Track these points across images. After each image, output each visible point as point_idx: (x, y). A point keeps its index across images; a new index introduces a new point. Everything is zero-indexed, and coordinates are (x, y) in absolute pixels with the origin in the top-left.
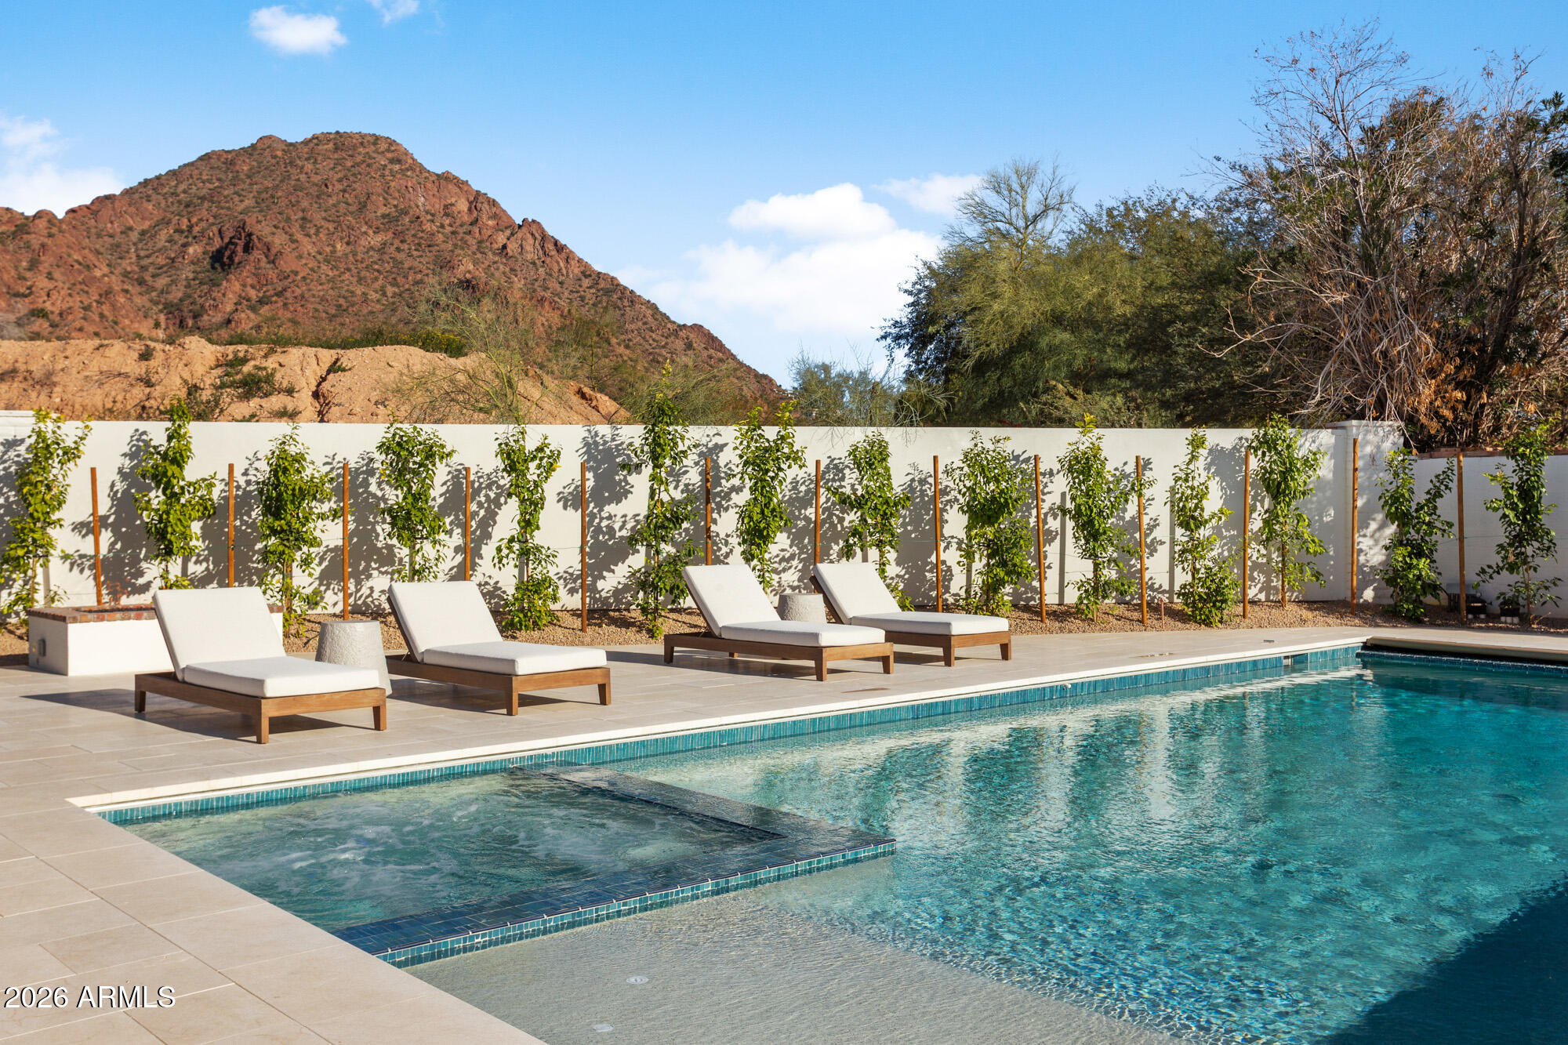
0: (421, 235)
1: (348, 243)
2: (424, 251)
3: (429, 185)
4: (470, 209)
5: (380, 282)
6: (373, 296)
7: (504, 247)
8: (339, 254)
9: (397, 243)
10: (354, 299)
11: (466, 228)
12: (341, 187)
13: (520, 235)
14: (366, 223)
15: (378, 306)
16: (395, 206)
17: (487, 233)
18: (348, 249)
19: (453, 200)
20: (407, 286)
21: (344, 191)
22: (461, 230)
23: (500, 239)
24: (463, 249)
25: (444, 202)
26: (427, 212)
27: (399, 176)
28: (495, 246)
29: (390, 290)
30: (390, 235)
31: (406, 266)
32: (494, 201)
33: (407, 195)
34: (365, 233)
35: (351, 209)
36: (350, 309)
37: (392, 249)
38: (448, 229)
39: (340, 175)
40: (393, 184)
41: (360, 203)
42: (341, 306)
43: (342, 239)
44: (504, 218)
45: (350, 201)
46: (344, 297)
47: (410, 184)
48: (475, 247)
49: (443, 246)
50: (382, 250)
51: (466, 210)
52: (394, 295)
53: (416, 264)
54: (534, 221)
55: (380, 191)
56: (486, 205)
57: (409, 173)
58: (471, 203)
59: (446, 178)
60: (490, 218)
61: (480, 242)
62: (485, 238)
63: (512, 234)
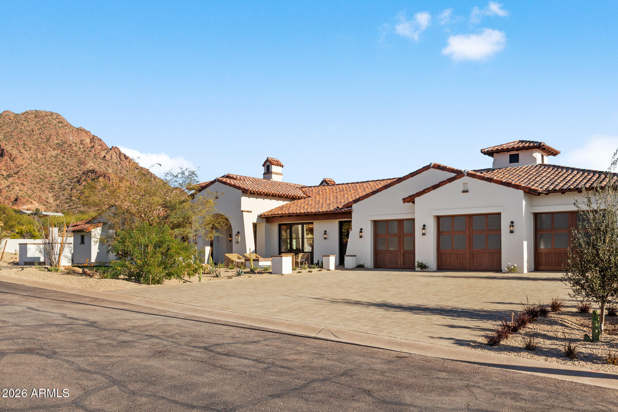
0: (72, 151)
1: (43, 154)
2: (73, 158)
3: (74, 132)
4: (91, 142)
5: (56, 169)
6: (54, 175)
7: (105, 157)
8: (39, 158)
9: (62, 154)
10: (46, 176)
11: (89, 149)
12: (39, 132)
13: (111, 152)
14: (50, 146)
15: (56, 179)
16: (61, 140)
17: (97, 151)
18: (43, 156)
19: (84, 138)
20: (67, 171)
21: (40, 134)
22: (87, 150)
23: (103, 154)
24: (88, 157)
25: (80, 139)
26: (74, 143)
27: (62, 128)
28: (101, 156)
29: (60, 173)
30: (59, 151)
31: (66, 163)
32: (100, 139)
33: (65, 136)
34: (50, 150)
35: (43, 141)
36: (45, 180)
37: (61, 157)
38: (82, 150)
39: (38, 127)
40: (60, 131)
41: (47, 139)
42: (41, 178)
43: (40, 152)
44: (104, 146)
45: (43, 138)
46: (42, 175)
47: (66, 132)
48: (93, 156)
49: (81, 156)
50: (56, 157)
51: (89, 142)
52: (62, 175)
53: (70, 163)
54: (116, 147)
55: (55, 134)
56: (97, 141)
57: (66, 127)
58: (91, 140)
59: (80, 130)
60: (99, 146)
61: (95, 155)
62: (97, 153)
63: (108, 152)
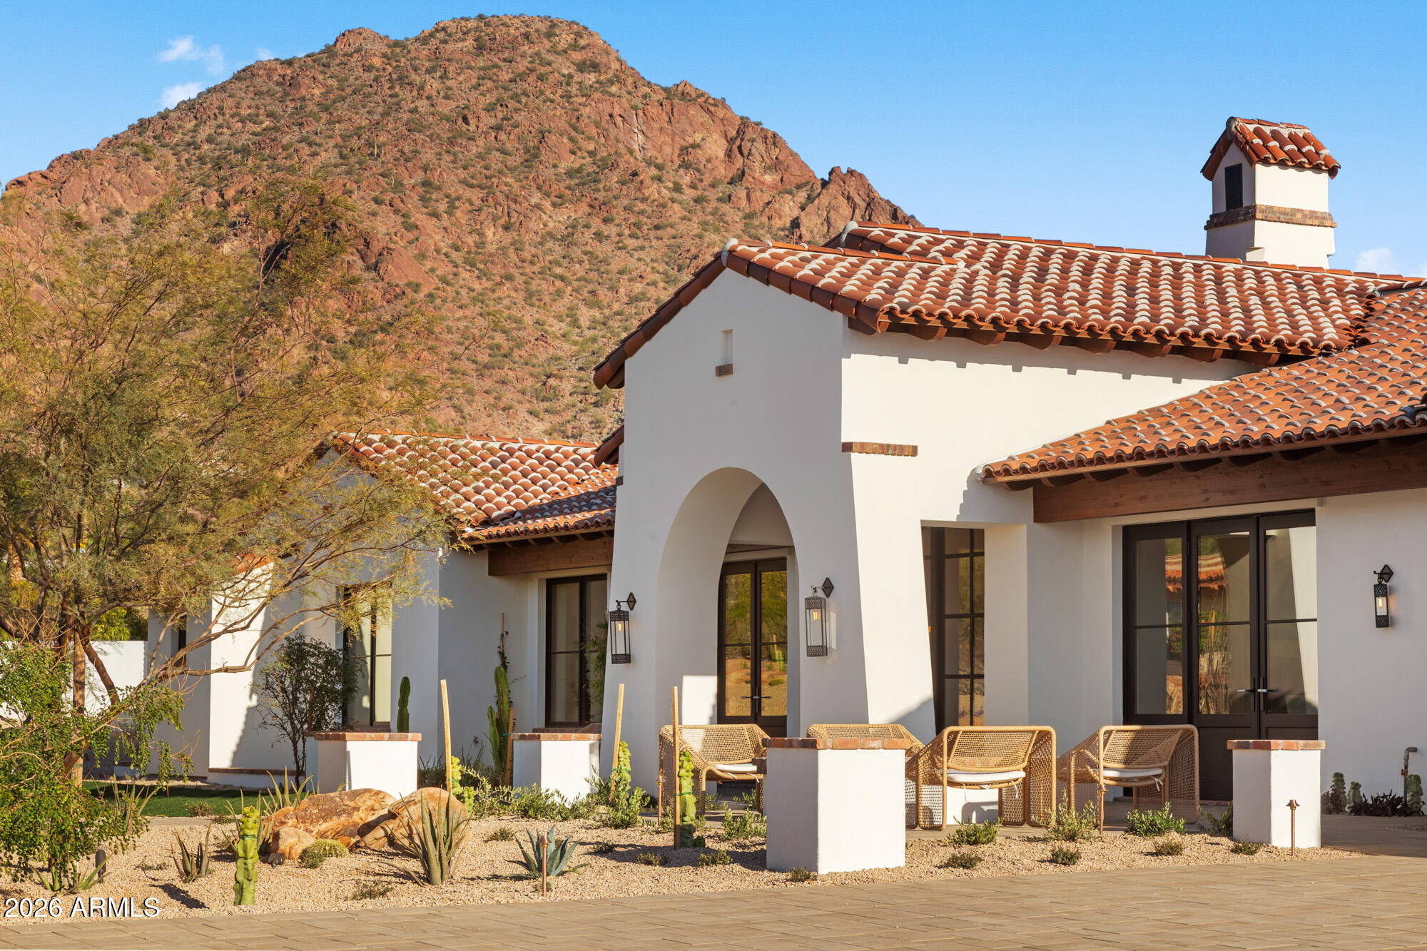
0: (641, 206)
1: (506, 228)
2: (646, 238)
3: (653, 110)
4: (729, 154)
5: (566, 300)
6: (557, 327)
7: (796, 224)
8: (492, 248)
9: (596, 224)
10: (522, 334)
11: (723, 189)
12: (493, 122)
13: (824, 200)
14: (539, 188)
15: (566, 346)
16: (591, 154)
17: (761, 197)
18: (509, 237)
19: (698, 138)
20: (616, 307)
21: (498, 128)
22: (713, 195)
23: (787, 209)
24: (717, 230)
25: (680, 142)
26: (649, 163)
27: (597, 95)
28: (777, 223)
29: (586, 315)
30: (584, 208)
31: (614, 267)
32: (775, 135)
33: (612, 129)
34: (538, 207)
35: (511, 161)
36: (516, 353)
37: (588, 235)
38: (689, 194)
39: (490, 99)
40: (585, 111)
41: (527, 151)
42: (499, 347)
43: (495, 219)
44: (795, 170)
45: (509, 147)
46: (504, 332)
47: (617, 110)
48: (740, 226)
49: (682, 227)
50: (567, 239)
51: (721, 154)
52: (594, 324)
53: (632, 263)
54: (851, 172)
55: (563, 125)
56: (759, 146)
57: (614, 89)
58: (731, 141)
59: (680, 96)
60: (767, 169)
61: (750, 216)
62: (758, 206)
63: (810, 199)
